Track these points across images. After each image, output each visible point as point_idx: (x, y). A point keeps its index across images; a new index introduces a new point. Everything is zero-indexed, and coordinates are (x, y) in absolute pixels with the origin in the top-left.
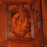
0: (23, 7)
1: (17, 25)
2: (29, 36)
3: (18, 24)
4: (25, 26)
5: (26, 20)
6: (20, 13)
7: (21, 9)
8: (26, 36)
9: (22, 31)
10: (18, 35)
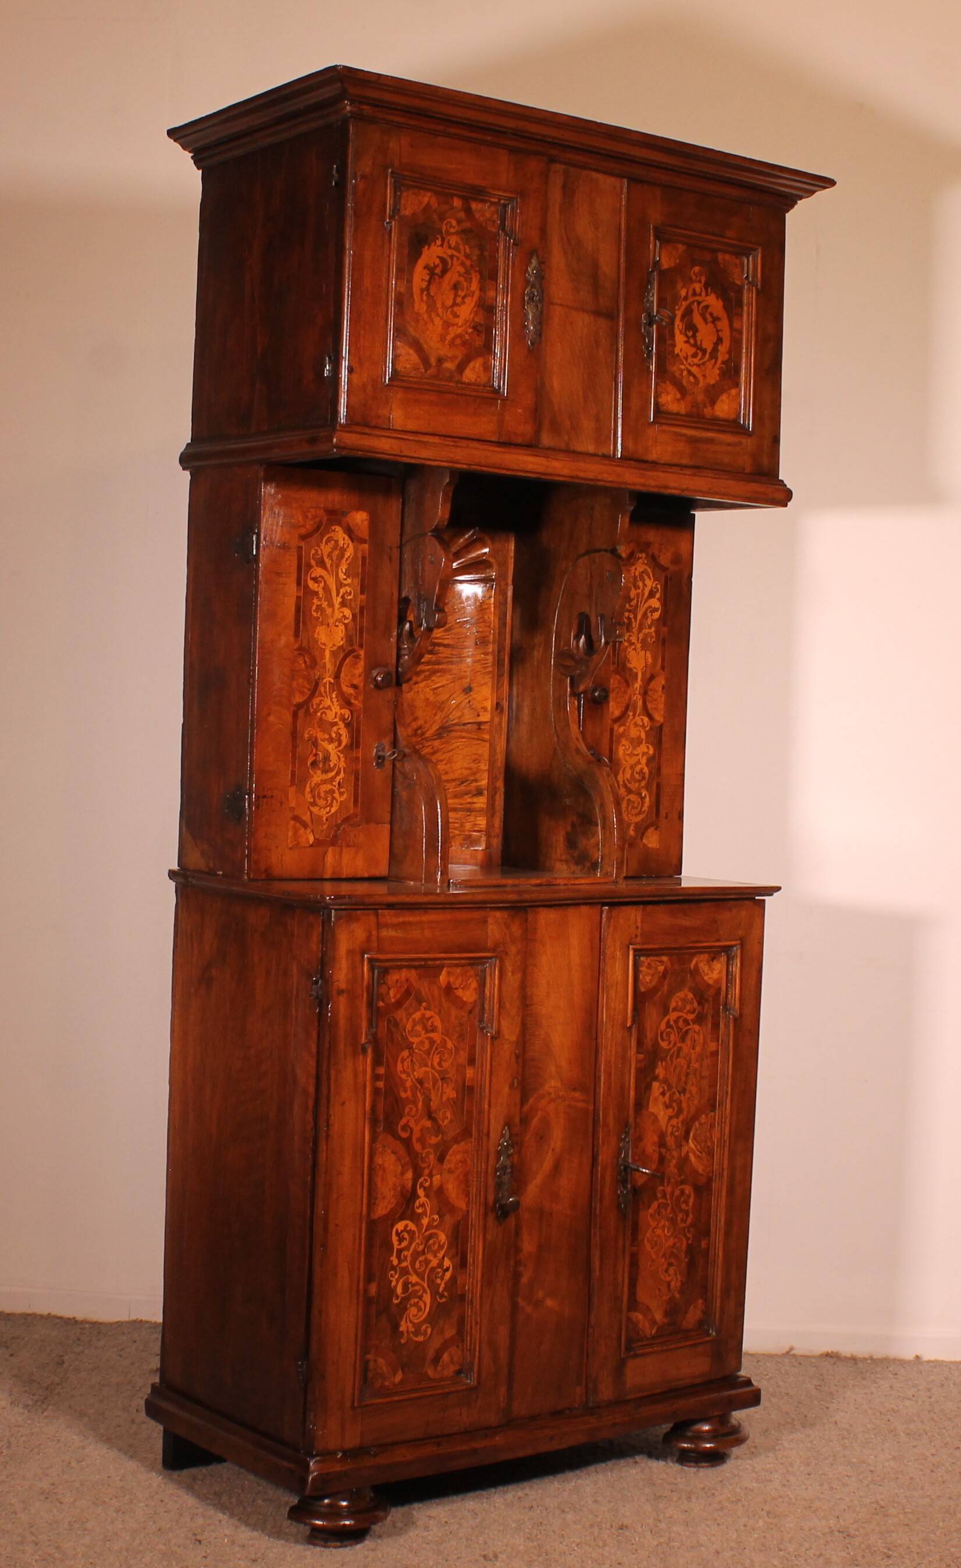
0: (468, 211)
1: (432, 306)
2: (483, 379)
3: (439, 305)
4: (466, 321)
5: (475, 286)
6: (453, 244)
7: (459, 222)
8: (470, 374)
9: (452, 343)
10: (433, 361)
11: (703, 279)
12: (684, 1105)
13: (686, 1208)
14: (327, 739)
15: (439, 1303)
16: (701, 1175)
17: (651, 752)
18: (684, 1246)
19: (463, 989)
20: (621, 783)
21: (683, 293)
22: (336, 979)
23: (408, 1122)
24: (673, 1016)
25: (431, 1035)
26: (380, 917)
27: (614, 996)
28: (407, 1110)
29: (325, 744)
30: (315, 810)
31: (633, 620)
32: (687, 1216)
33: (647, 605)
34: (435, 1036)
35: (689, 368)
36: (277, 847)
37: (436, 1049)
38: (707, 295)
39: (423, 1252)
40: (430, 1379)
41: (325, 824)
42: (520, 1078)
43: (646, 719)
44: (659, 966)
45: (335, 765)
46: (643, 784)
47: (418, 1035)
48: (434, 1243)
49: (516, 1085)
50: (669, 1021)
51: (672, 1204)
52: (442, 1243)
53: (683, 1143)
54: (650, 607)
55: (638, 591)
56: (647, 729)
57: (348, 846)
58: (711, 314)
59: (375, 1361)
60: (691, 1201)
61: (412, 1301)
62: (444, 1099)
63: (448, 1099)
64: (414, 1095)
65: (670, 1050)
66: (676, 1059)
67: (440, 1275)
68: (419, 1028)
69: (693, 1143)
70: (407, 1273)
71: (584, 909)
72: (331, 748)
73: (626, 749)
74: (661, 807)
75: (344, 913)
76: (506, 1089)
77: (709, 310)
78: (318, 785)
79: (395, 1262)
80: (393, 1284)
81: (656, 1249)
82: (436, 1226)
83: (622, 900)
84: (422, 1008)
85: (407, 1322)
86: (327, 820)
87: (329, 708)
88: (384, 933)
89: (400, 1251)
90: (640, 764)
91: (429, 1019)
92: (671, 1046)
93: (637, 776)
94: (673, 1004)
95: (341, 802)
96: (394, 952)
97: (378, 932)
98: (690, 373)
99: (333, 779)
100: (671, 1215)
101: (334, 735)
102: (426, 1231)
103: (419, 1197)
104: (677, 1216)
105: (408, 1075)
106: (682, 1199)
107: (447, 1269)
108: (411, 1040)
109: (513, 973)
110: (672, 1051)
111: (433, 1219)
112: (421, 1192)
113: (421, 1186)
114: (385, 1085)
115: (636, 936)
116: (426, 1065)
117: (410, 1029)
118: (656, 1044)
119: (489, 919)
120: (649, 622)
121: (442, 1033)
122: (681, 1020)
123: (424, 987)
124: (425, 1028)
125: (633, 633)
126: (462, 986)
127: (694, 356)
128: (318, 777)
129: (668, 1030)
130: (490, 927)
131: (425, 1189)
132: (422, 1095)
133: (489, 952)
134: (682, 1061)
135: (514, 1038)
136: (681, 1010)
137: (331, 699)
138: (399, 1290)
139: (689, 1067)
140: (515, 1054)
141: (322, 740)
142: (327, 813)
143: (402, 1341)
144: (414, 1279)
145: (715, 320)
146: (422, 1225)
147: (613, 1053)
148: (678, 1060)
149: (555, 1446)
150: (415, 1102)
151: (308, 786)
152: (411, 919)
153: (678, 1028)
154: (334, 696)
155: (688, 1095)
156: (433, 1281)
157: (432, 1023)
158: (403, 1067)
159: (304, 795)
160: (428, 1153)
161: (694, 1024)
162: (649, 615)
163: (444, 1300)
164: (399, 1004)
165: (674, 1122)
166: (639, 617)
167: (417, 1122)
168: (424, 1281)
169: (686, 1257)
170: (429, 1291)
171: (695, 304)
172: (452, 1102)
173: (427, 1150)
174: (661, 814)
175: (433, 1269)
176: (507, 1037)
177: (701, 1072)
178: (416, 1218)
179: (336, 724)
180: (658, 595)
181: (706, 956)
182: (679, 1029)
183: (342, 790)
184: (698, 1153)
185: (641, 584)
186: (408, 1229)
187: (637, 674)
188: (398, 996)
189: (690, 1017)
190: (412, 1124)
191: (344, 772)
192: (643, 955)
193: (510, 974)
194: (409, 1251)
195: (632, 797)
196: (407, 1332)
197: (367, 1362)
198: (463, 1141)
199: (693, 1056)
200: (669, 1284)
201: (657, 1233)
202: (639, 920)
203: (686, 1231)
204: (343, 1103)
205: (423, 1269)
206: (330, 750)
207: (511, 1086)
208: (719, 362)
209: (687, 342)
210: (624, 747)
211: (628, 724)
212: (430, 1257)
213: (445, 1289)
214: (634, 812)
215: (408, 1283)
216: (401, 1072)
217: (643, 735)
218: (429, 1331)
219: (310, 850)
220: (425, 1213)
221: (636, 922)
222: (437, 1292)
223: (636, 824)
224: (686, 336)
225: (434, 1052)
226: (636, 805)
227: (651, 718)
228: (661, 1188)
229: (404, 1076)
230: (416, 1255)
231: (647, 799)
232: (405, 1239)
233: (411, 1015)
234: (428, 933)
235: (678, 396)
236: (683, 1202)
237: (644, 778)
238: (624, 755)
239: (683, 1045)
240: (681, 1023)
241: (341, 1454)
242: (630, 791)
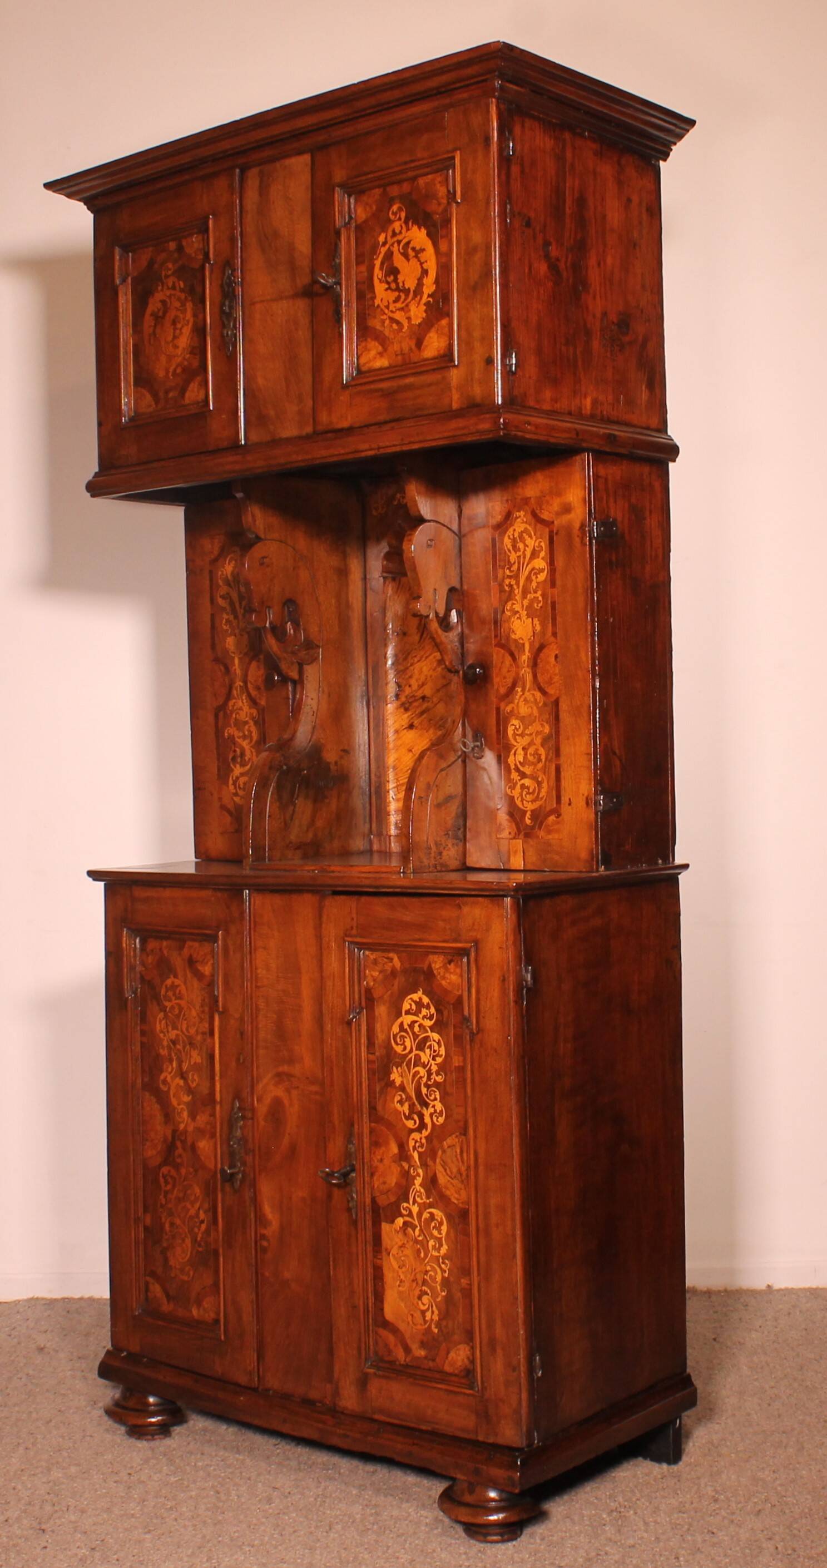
0: (180, 249)
1: (158, 346)
2: (201, 396)
3: (163, 343)
4: (184, 349)
5: (189, 314)
7: (174, 262)
8: (190, 396)
9: (174, 373)
10: (161, 394)
11: (403, 215)
12: (427, 1120)
13: (439, 1236)
14: (242, 737)
15: (198, 1251)
16: (454, 1203)
17: (547, 730)
18: (439, 1278)
19: (201, 963)
20: (513, 767)
21: (382, 238)
23: (165, 1077)
24: (406, 1019)
25: (180, 1002)
26: (133, 892)
27: (331, 987)
28: (164, 1066)
29: (240, 741)
30: (237, 799)
31: (515, 587)
32: (441, 1245)
33: (530, 567)
34: (183, 1004)
35: (391, 315)
36: (211, 832)
37: (184, 1015)
38: (408, 230)
39: (184, 1199)
43: (538, 694)
44: (386, 962)
45: (249, 759)
46: (540, 765)
47: (170, 1000)
48: (192, 1194)
50: (402, 1024)
51: (421, 1226)
52: (197, 1196)
53: (430, 1161)
54: (533, 569)
55: (518, 554)
56: (540, 705)
58: (414, 249)
60: (445, 1229)
61: (178, 1241)
62: (191, 1062)
63: (195, 1063)
64: (170, 1055)
65: (406, 1055)
67: (198, 1224)
68: (170, 993)
69: (443, 1165)
70: (174, 1214)
71: (307, 897)
72: (245, 744)
73: (516, 728)
74: (561, 791)
76: (234, 1064)
77: (411, 246)
78: (237, 778)
79: (164, 1201)
80: (163, 1220)
81: (404, 1269)
84: (172, 976)
85: (175, 1259)
87: (241, 709)
88: (137, 906)
89: (166, 1193)
90: (535, 744)
91: (177, 987)
92: (407, 1051)
93: (530, 758)
94: (406, 1006)
96: (142, 923)
97: (132, 905)
98: (392, 320)
100: (420, 1238)
101: (246, 733)
104: (428, 1242)
105: (165, 1035)
106: (433, 1224)
107: (203, 1221)
109: (234, 952)
110: (409, 1058)
112: (179, 1144)
113: (178, 1138)
115: (352, 928)
116: (177, 1029)
118: (388, 1047)
119: (212, 899)
120: (534, 585)
121: (188, 1002)
122: (416, 1025)
123: (173, 957)
125: (516, 600)
126: (201, 960)
127: (396, 301)
128: (237, 770)
129: (402, 1034)
131: (181, 1141)
133: (213, 930)
134: (422, 1072)
136: (415, 1014)
137: (242, 700)
138: (168, 1227)
139: (429, 1079)
140: (240, 1030)
141: (238, 737)
143: (172, 1275)
144: (179, 1221)
145: (418, 252)
146: (181, 1174)
147: (334, 1048)
148: (418, 1069)
150: (171, 1061)
151: (230, 779)
152: (154, 895)
153: (414, 1033)
154: (244, 698)
155: (431, 1110)
156: (193, 1229)
157: (180, 991)
159: (228, 786)
160: (181, 1110)
161: (431, 1032)
162: (534, 578)
163: (202, 1249)
165: (417, 1136)
166: (521, 584)
167: (172, 1080)
168: (185, 1226)
170: (189, 1236)
171: (396, 245)
172: (197, 1067)
173: (180, 1106)
174: (561, 800)
175: (191, 1218)
177: (445, 1088)
178: (177, 1167)
179: (246, 723)
180: (542, 554)
181: (442, 957)
182: (415, 1036)
184: (449, 1178)
185: (521, 545)
186: (171, 1174)
187: (523, 644)
189: (428, 1023)
192: (367, 949)
194: (173, 1194)
195: (527, 782)
199: (434, 1068)
200: (424, 1313)
201: (405, 1253)
202: (354, 911)
203: (441, 1261)
205: (184, 1214)
206: (245, 746)
207: (237, 1061)
208: (425, 296)
209: (389, 288)
210: (513, 727)
211: (516, 701)
212: (188, 1205)
213: (202, 1239)
214: (528, 797)
215: (174, 1224)
217: (536, 712)
218: (191, 1273)
221: (350, 913)
222: (196, 1240)
223: (532, 811)
224: (388, 283)
225: (181, 1018)
226: (531, 791)
227: (544, 693)
228: (405, 1205)
229: (160, 1035)
230: (177, 1200)
231: (545, 785)
232: (170, 1183)
233: (164, 981)
235: (380, 348)
236: (433, 1228)
237: (539, 760)
238: (515, 735)
239: (421, 1054)
240: (416, 1029)
241: (125, 1353)
242: (523, 775)
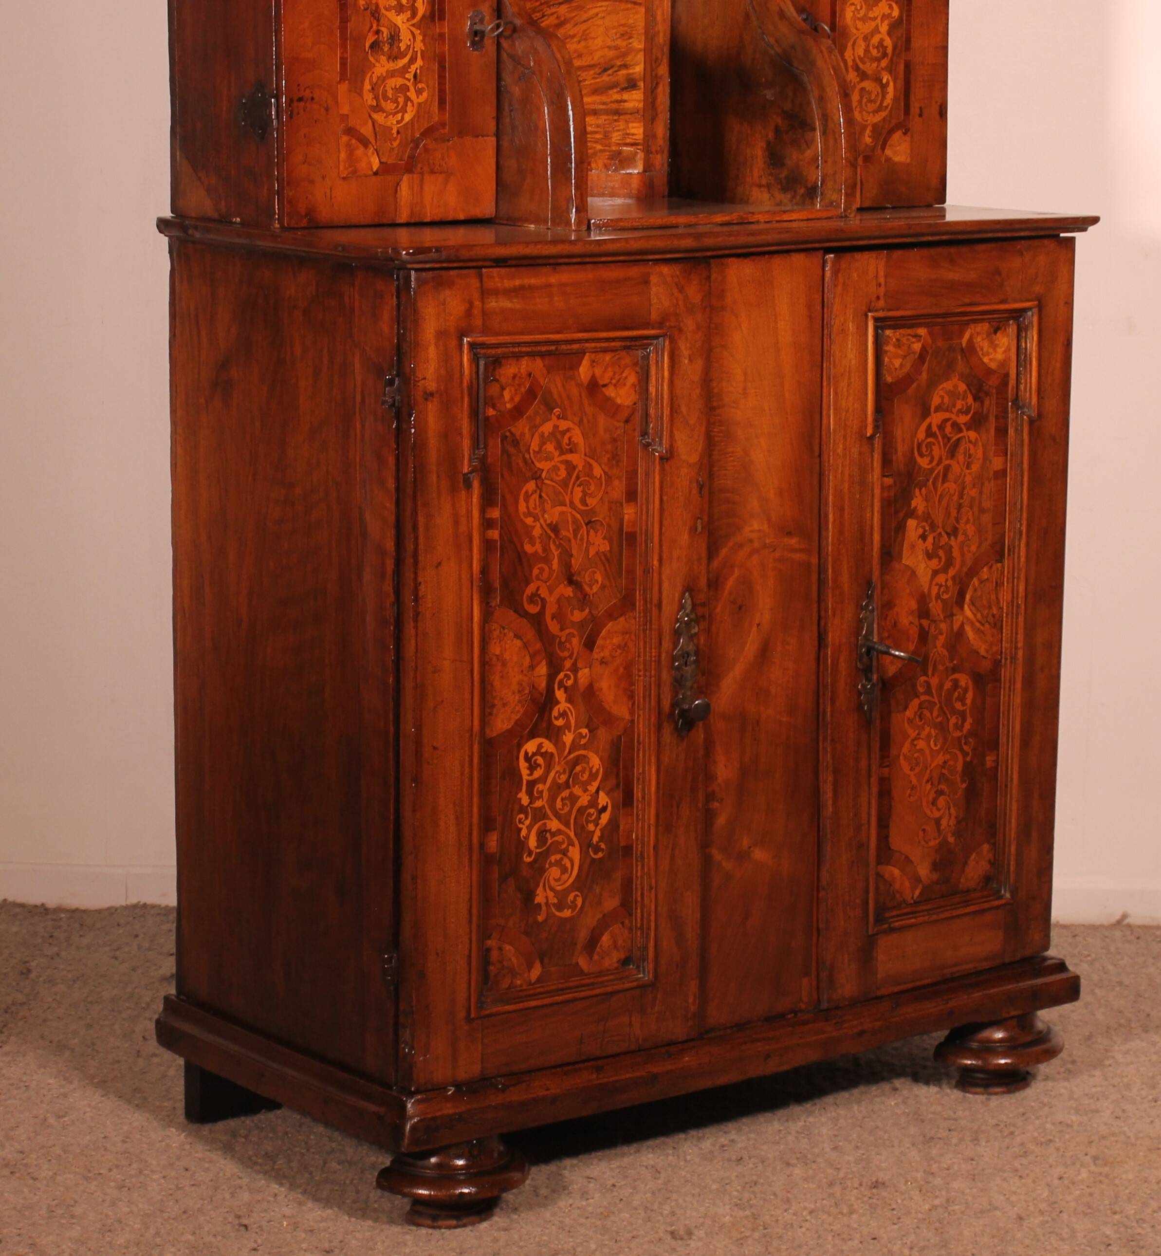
12: (956, 553)
13: (962, 708)
14: (394, 8)
15: (593, 860)
16: (983, 657)
17: (896, 13)
18: (960, 765)
19: (615, 385)
20: (850, 63)
22: (421, 377)
23: (538, 589)
24: (935, 419)
25: (569, 457)
26: (485, 279)
27: (845, 389)
28: (535, 572)
29: (391, 15)
30: (379, 117)
32: (964, 720)
34: (576, 459)
36: (324, 178)
37: (578, 478)
39: (567, 785)
40: (582, 973)
41: (395, 139)
42: (706, 518)
44: (913, 343)
45: (408, 47)
46: (884, 63)
47: (549, 458)
48: (583, 771)
49: (699, 529)
50: (929, 426)
51: (940, 703)
52: (594, 770)
53: (956, 610)
57: (432, 172)
59: (500, 949)
60: (969, 696)
61: (553, 858)
62: (592, 552)
63: (597, 553)
64: (546, 549)
65: (932, 470)
66: (943, 482)
67: (593, 817)
68: (550, 447)
69: (971, 610)
70: (545, 817)
71: (798, 259)
72: (400, 20)
73: (856, 9)
74: (912, 98)
75: (430, 274)
76: (686, 536)
78: (383, 79)
79: (525, 800)
80: (524, 833)
81: (917, 770)
82: (585, 744)
83: (855, 243)
84: (554, 417)
85: (545, 890)
86: (398, 132)
88: (493, 304)
89: (531, 784)
90: (880, 33)
91: (564, 433)
92: (934, 464)
93: (874, 52)
94: (936, 401)
95: (419, 104)
96: (509, 334)
97: (483, 303)
99: (405, 69)
100: (940, 719)
102: (569, 753)
103: (558, 703)
104: (948, 720)
105: (536, 518)
106: (956, 694)
107: (604, 809)
108: (538, 465)
109: (690, 361)
110: (936, 472)
111: (580, 733)
112: (560, 695)
113: (561, 685)
114: (500, 534)
115: (878, 298)
116: (563, 504)
117: (537, 449)
118: (911, 463)
119: (651, 278)
121: (585, 455)
122: (949, 424)
123: (555, 384)
124: (559, 446)
126: (614, 381)
128: (382, 66)
129: (930, 440)
130: (654, 290)
131: (566, 688)
132: (558, 547)
133: (653, 328)
134: (951, 487)
135: (694, 458)
136: (947, 410)
138: (532, 842)
139: (961, 496)
140: (697, 481)
141: (386, 9)
142: (398, 122)
143: (540, 918)
144: (554, 824)
146: (564, 744)
147: (846, 477)
148: (946, 485)
149: (771, 1067)
150: (547, 560)
151: (367, 82)
152: (533, 281)
153: (944, 436)
155: (961, 538)
156: (583, 827)
157: (570, 439)
158: (528, 507)
159: (361, 95)
160: (570, 636)
161: (968, 430)
163: (600, 855)
164: (518, 411)
165: (941, 578)
167: (551, 590)
168: (570, 829)
169: (963, 781)
170: (576, 843)
172: (603, 558)
173: (567, 631)
174: (912, 111)
175: (581, 810)
176: (683, 457)
177: (980, 503)
178: (554, 734)
181: (986, 326)
182: (947, 439)
183: (420, 86)
184: (978, 624)
186: (543, 750)
188: (517, 399)
189: (963, 419)
190: (544, 593)
191: (423, 58)
192: (889, 327)
193: (686, 361)
194: (545, 783)
195: (868, 85)
196: (547, 904)
197: (488, 950)
198: (621, 616)
199: (968, 479)
200: (938, 822)
201: (918, 747)
202: (882, 273)
203: (963, 741)
204: (439, 564)
205: (567, 809)
206: (399, 24)
207: (693, 530)
210: (853, 8)
212: (577, 790)
213: (601, 838)
214: (871, 107)
215: (546, 831)
216: (524, 513)
218: (579, 901)
219: (374, 179)
220: (567, 726)
221: (877, 276)
222: (590, 845)
223: (875, 126)
225: (574, 484)
226: (873, 97)
228: (923, 679)
229: (529, 521)
230: (557, 788)
231: (891, 89)
232: (539, 765)
233: (536, 427)
234: (559, 303)
236: (956, 699)
237: (885, 55)
238: (854, 18)
239: (953, 463)
240: (948, 429)
241: (453, 1089)
242: (863, 76)
